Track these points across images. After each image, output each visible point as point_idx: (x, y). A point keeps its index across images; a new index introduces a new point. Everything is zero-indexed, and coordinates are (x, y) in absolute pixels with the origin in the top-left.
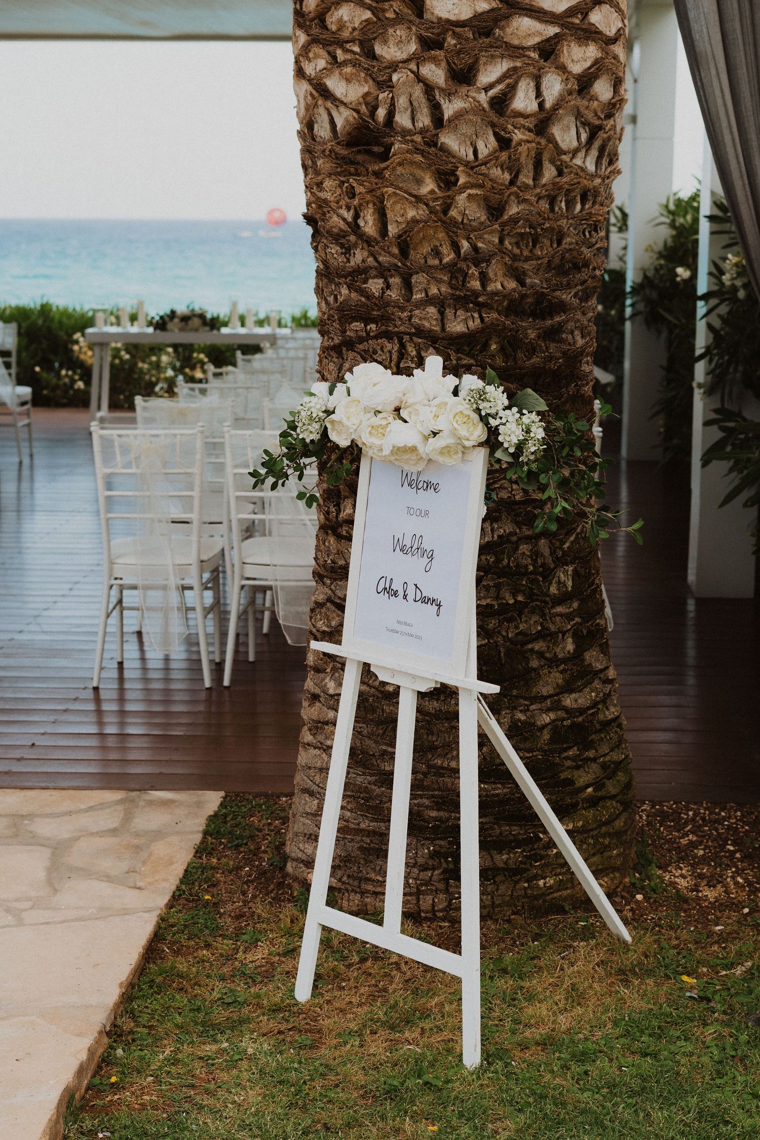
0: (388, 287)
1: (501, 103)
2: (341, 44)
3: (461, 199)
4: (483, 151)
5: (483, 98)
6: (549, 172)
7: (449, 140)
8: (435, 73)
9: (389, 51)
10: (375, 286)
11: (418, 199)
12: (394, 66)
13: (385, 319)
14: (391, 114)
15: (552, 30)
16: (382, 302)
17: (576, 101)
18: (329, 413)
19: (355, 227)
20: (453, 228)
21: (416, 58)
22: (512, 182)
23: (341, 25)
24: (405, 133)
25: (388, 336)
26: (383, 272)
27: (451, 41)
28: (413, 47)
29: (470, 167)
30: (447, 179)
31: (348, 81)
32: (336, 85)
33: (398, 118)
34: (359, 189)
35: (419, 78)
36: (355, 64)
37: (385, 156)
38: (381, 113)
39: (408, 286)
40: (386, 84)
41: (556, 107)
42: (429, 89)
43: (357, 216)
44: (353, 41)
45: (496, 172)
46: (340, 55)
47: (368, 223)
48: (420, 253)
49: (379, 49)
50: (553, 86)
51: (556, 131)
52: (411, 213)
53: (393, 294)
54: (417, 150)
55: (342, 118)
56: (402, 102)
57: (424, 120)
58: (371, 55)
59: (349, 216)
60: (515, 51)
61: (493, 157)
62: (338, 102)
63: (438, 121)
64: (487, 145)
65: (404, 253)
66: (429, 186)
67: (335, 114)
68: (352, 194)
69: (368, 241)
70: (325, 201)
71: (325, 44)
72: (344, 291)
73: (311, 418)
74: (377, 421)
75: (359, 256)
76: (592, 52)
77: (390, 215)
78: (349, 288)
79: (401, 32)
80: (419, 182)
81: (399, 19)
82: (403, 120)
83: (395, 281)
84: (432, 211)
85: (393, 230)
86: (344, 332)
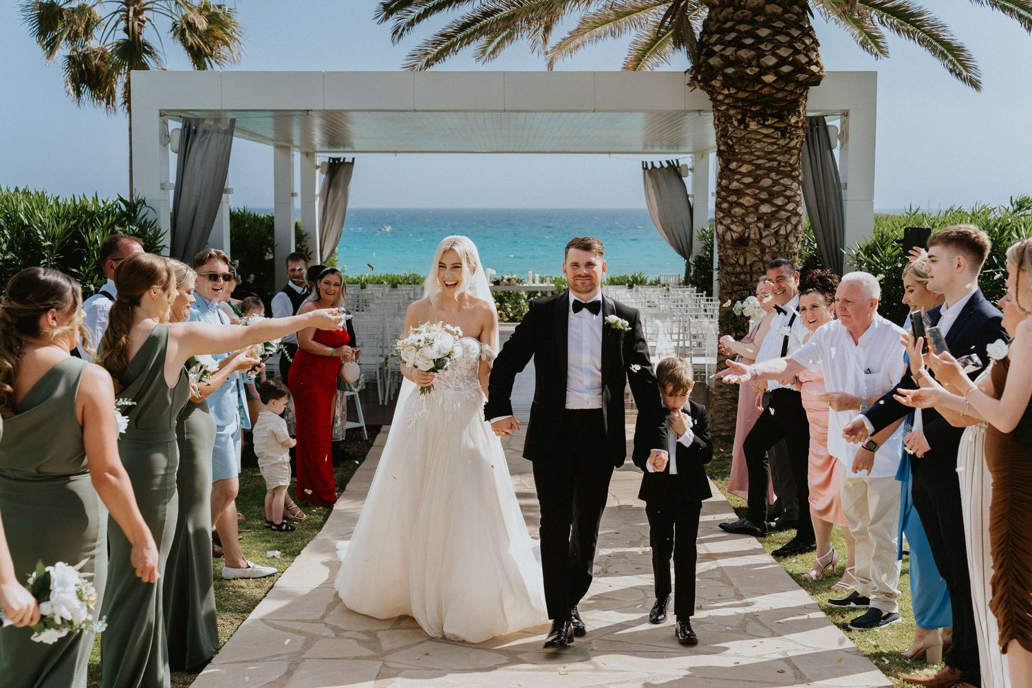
0: (746, 277)
1: (776, 233)
2: (735, 217)
3: (767, 256)
4: (772, 244)
5: (773, 231)
6: (787, 248)
7: (764, 241)
8: (761, 225)
9: (749, 220)
10: (743, 277)
11: (756, 256)
12: (751, 224)
13: (746, 285)
14: (749, 235)
15: (789, 214)
16: (745, 281)
17: (794, 231)
18: (743, 308)
19: (737, 262)
20: (764, 263)
21: (757, 221)
22: (779, 250)
23: (735, 212)
24: (753, 240)
25: (746, 290)
26: (745, 273)
27: (765, 217)
28: (756, 219)
29: (769, 248)
30: (763, 251)
31: (737, 226)
32: (733, 227)
33: (751, 236)
34: (739, 253)
35: (757, 227)
36: (739, 222)
37: (747, 245)
38: (746, 235)
39: (751, 277)
40: (749, 228)
41: (790, 232)
42: (759, 229)
43: (738, 260)
44: (739, 217)
45: (775, 249)
46: (735, 220)
47: (741, 261)
48: (755, 268)
49: (746, 219)
50: (789, 227)
51: (789, 238)
52: (754, 259)
53: (748, 279)
54: (756, 244)
55: (735, 235)
56: (752, 232)
57: (758, 236)
58: (743, 220)
59: (736, 259)
60: (780, 220)
61: (775, 245)
62: (734, 232)
63: (761, 237)
64: (773, 242)
65: (751, 269)
66: (758, 253)
67: (733, 234)
68: (737, 254)
69: (741, 266)
70: (728, 255)
71: (730, 217)
72: (733, 278)
73: (739, 310)
74: (758, 310)
75: (738, 269)
76: (798, 218)
77: (747, 259)
78: (735, 278)
79: (752, 215)
80: (756, 251)
81: (752, 212)
82: (752, 236)
83: (748, 276)
84: (759, 258)
85: (748, 263)
86: (733, 289)
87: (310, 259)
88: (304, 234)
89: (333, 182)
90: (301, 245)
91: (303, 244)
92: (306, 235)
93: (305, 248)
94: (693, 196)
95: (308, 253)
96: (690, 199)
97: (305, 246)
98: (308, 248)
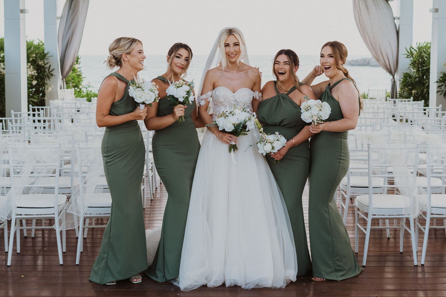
87: (52, 75)
88: (46, 52)
89: (72, 5)
90: (44, 62)
91: (46, 62)
92: (48, 53)
93: (47, 66)
94: (399, 18)
95: (50, 70)
96: (396, 21)
97: (47, 63)
98: (50, 66)
